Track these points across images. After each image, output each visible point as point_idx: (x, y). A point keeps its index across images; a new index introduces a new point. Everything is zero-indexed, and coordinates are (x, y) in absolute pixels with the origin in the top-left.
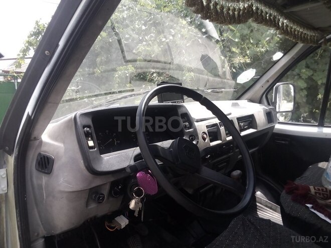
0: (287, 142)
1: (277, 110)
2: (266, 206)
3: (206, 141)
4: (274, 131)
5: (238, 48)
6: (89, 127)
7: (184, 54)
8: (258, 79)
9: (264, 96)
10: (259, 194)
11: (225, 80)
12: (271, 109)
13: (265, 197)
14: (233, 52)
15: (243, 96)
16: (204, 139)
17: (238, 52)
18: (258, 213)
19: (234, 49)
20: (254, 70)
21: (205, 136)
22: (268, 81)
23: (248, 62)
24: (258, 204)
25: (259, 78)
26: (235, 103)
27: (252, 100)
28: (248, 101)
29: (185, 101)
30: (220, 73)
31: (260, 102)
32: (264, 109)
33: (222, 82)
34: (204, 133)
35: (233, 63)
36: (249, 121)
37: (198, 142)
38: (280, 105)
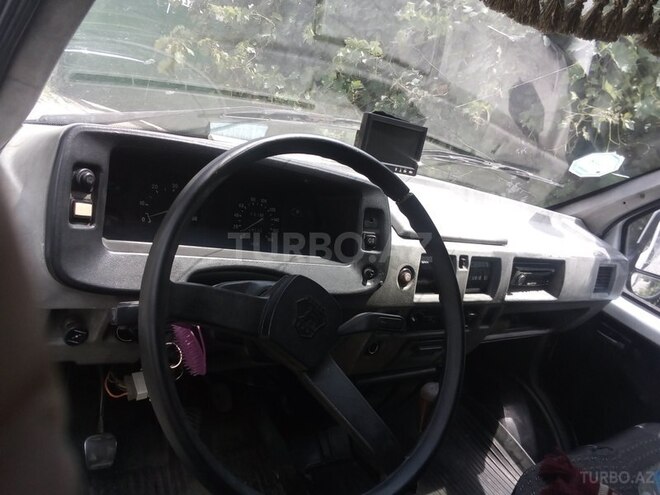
0: (622, 346)
1: (639, 265)
2: (511, 454)
3: (406, 288)
4: (606, 309)
5: (618, 88)
6: (94, 168)
7: (496, 58)
8: (623, 182)
9: (621, 224)
10: (509, 422)
11: (547, 155)
12: (618, 261)
13: (517, 435)
14: (603, 93)
15: (571, 206)
16: (403, 282)
17: (614, 96)
18: (487, 459)
19: (608, 87)
20: (622, 159)
21: (408, 276)
22: (642, 195)
23: (628, 127)
24: (495, 442)
25: (626, 181)
26: (544, 217)
27: (586, 223)
28: (577, 222)
29: (419, 170)
30: (544, 134)
31: (603, 235)
32: (602, 255)
33: (538, 156)
34: (410, 269)
35: (591, 118)
36: (547, 272)
37: (379, 286)
38: (656, 253)
